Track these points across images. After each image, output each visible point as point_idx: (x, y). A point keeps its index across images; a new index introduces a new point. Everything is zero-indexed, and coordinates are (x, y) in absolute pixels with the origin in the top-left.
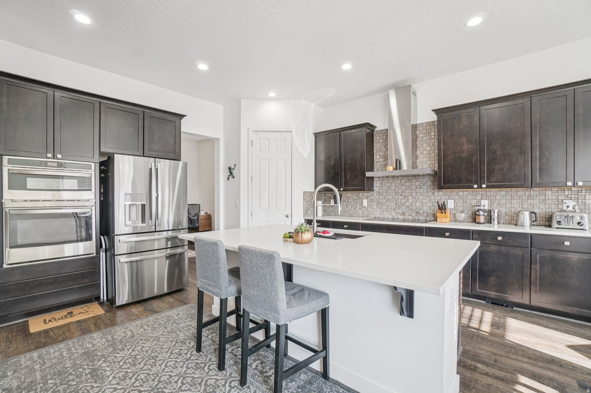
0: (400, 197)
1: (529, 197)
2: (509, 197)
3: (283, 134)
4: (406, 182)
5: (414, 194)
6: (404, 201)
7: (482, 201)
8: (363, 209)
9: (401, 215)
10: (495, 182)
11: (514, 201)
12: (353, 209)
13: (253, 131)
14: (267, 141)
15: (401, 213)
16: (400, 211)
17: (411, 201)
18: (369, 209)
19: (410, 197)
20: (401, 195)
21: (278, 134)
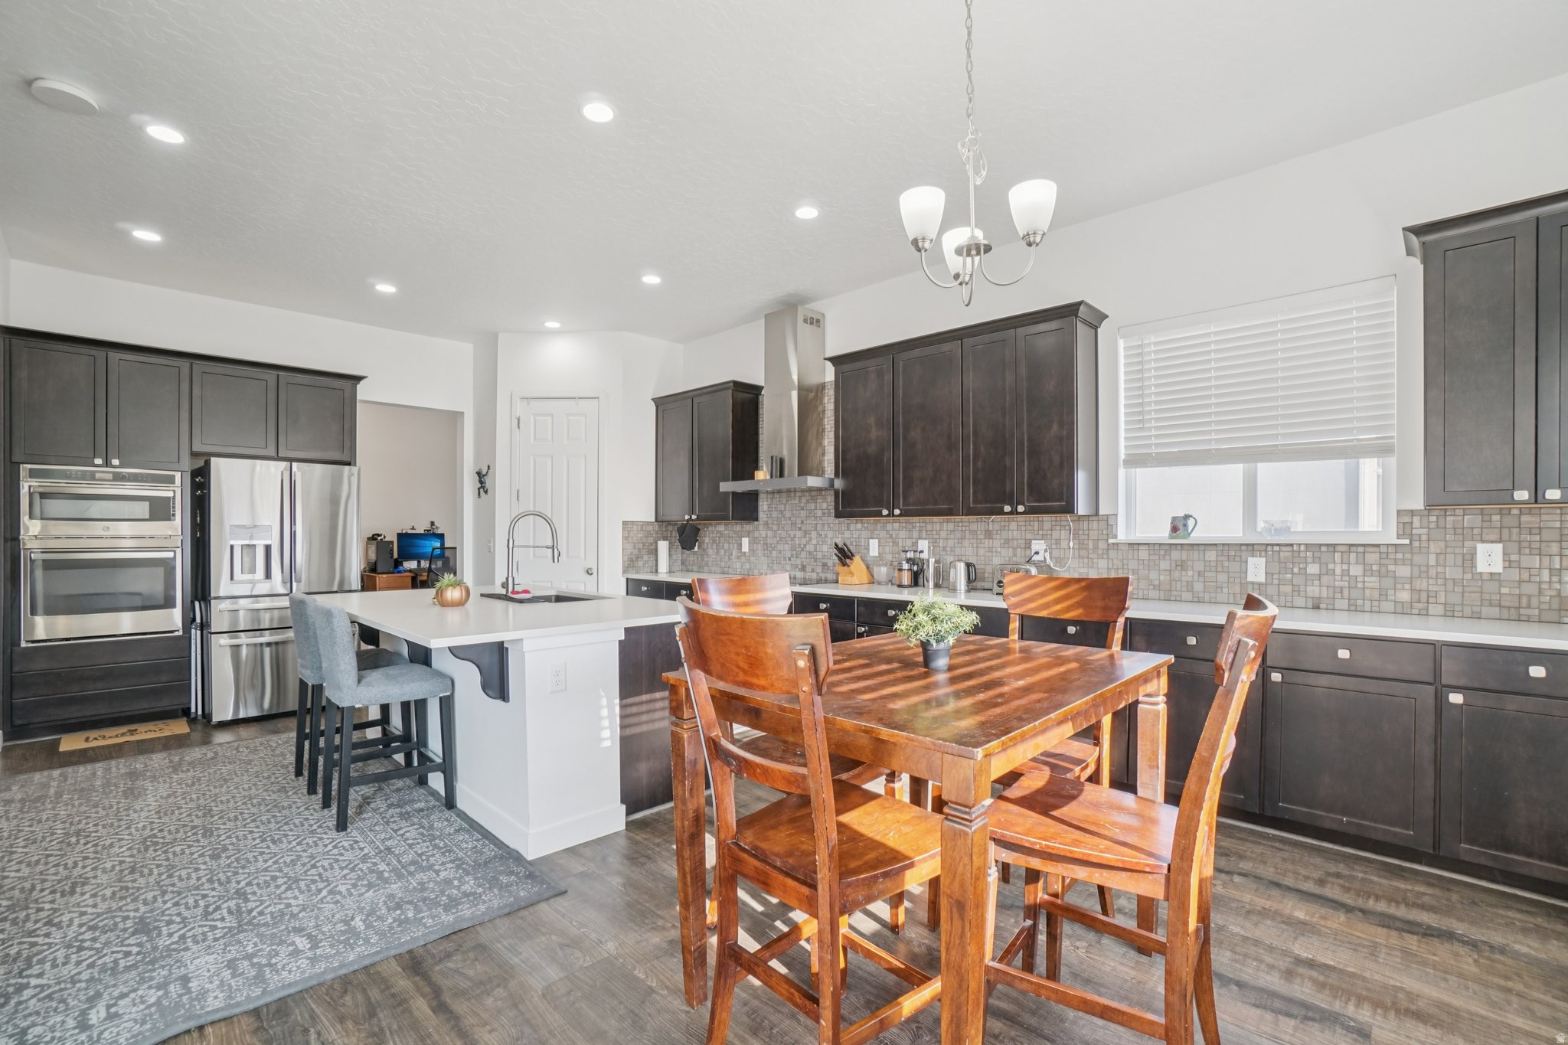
0: (799, 534)
1: (989, 534)
2: (958, 535)
3: (581, 402)
4: (808, 501)
5: (819, 527)
6: (804, 541)
7: (920, 541)
8: (743, 559)
9: (800, 570)
10: (914, 505)
11: (966, 543)
12: (727, 558)
13: (522, 398)
14: (549, 419)
15: (800, 567)
16: (799, 562)
17: (814, 542)
18: (752, 559)
19: (814, 534)
20: (800, 529)
21: (572, 402)
